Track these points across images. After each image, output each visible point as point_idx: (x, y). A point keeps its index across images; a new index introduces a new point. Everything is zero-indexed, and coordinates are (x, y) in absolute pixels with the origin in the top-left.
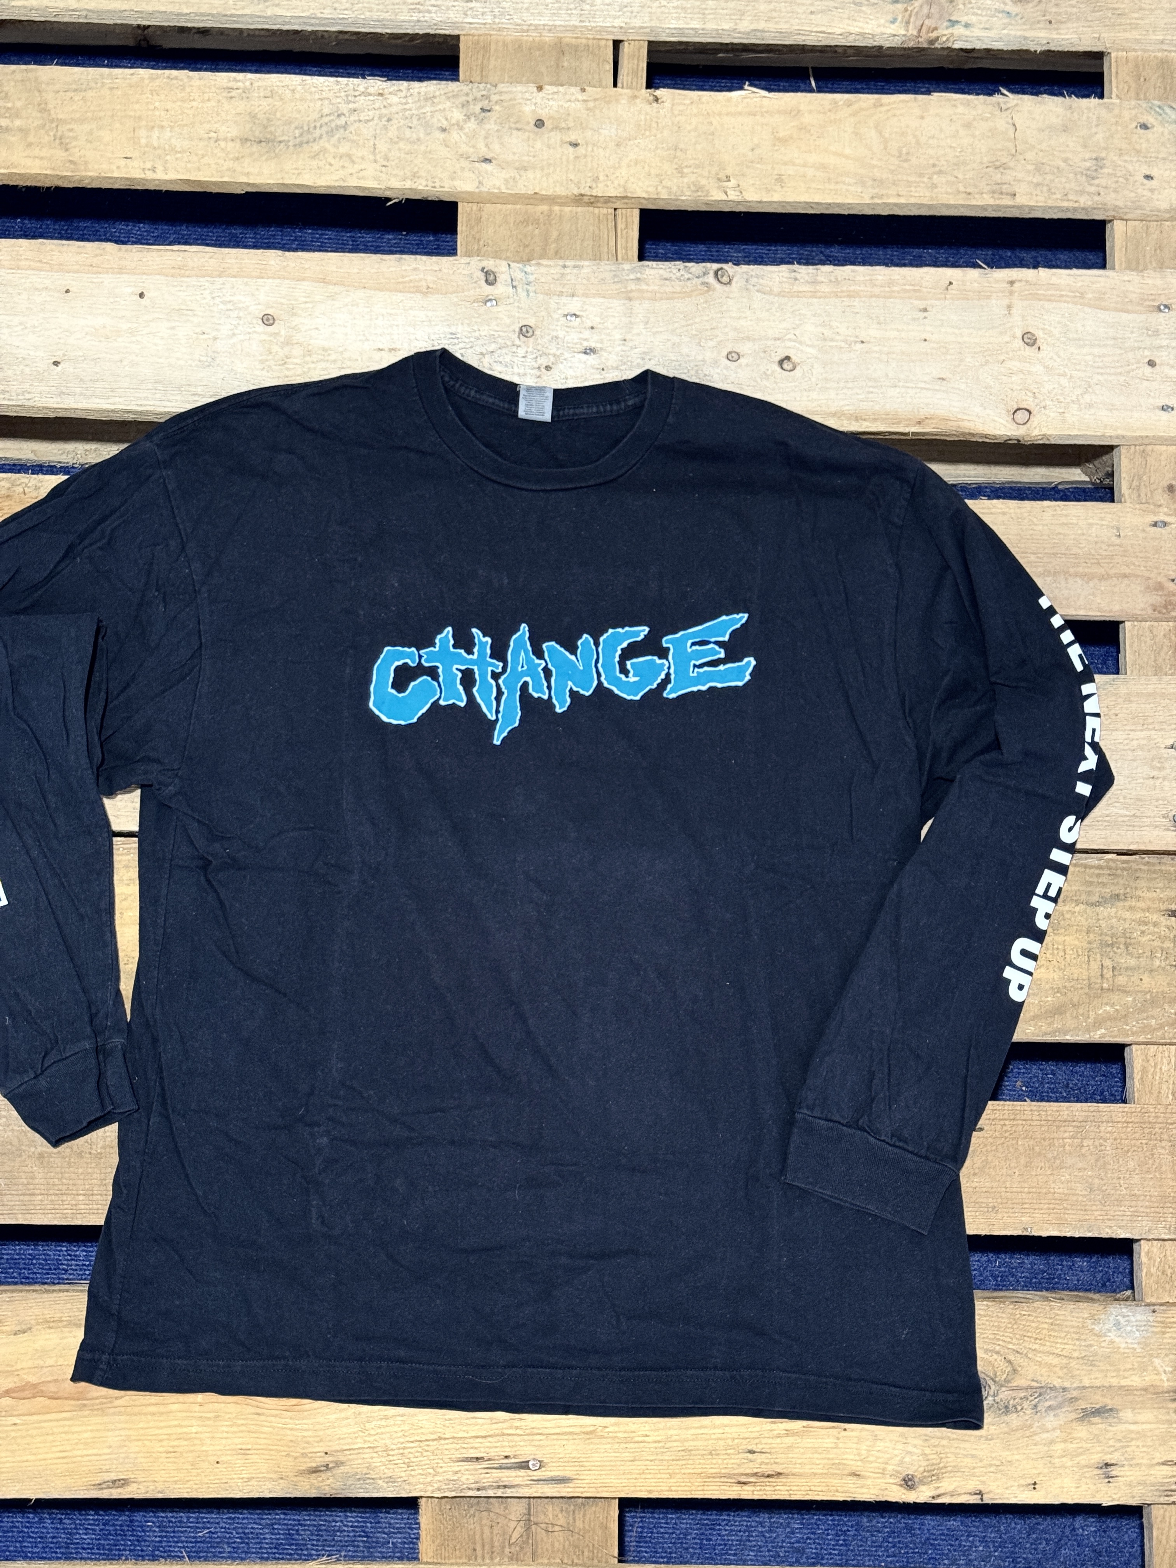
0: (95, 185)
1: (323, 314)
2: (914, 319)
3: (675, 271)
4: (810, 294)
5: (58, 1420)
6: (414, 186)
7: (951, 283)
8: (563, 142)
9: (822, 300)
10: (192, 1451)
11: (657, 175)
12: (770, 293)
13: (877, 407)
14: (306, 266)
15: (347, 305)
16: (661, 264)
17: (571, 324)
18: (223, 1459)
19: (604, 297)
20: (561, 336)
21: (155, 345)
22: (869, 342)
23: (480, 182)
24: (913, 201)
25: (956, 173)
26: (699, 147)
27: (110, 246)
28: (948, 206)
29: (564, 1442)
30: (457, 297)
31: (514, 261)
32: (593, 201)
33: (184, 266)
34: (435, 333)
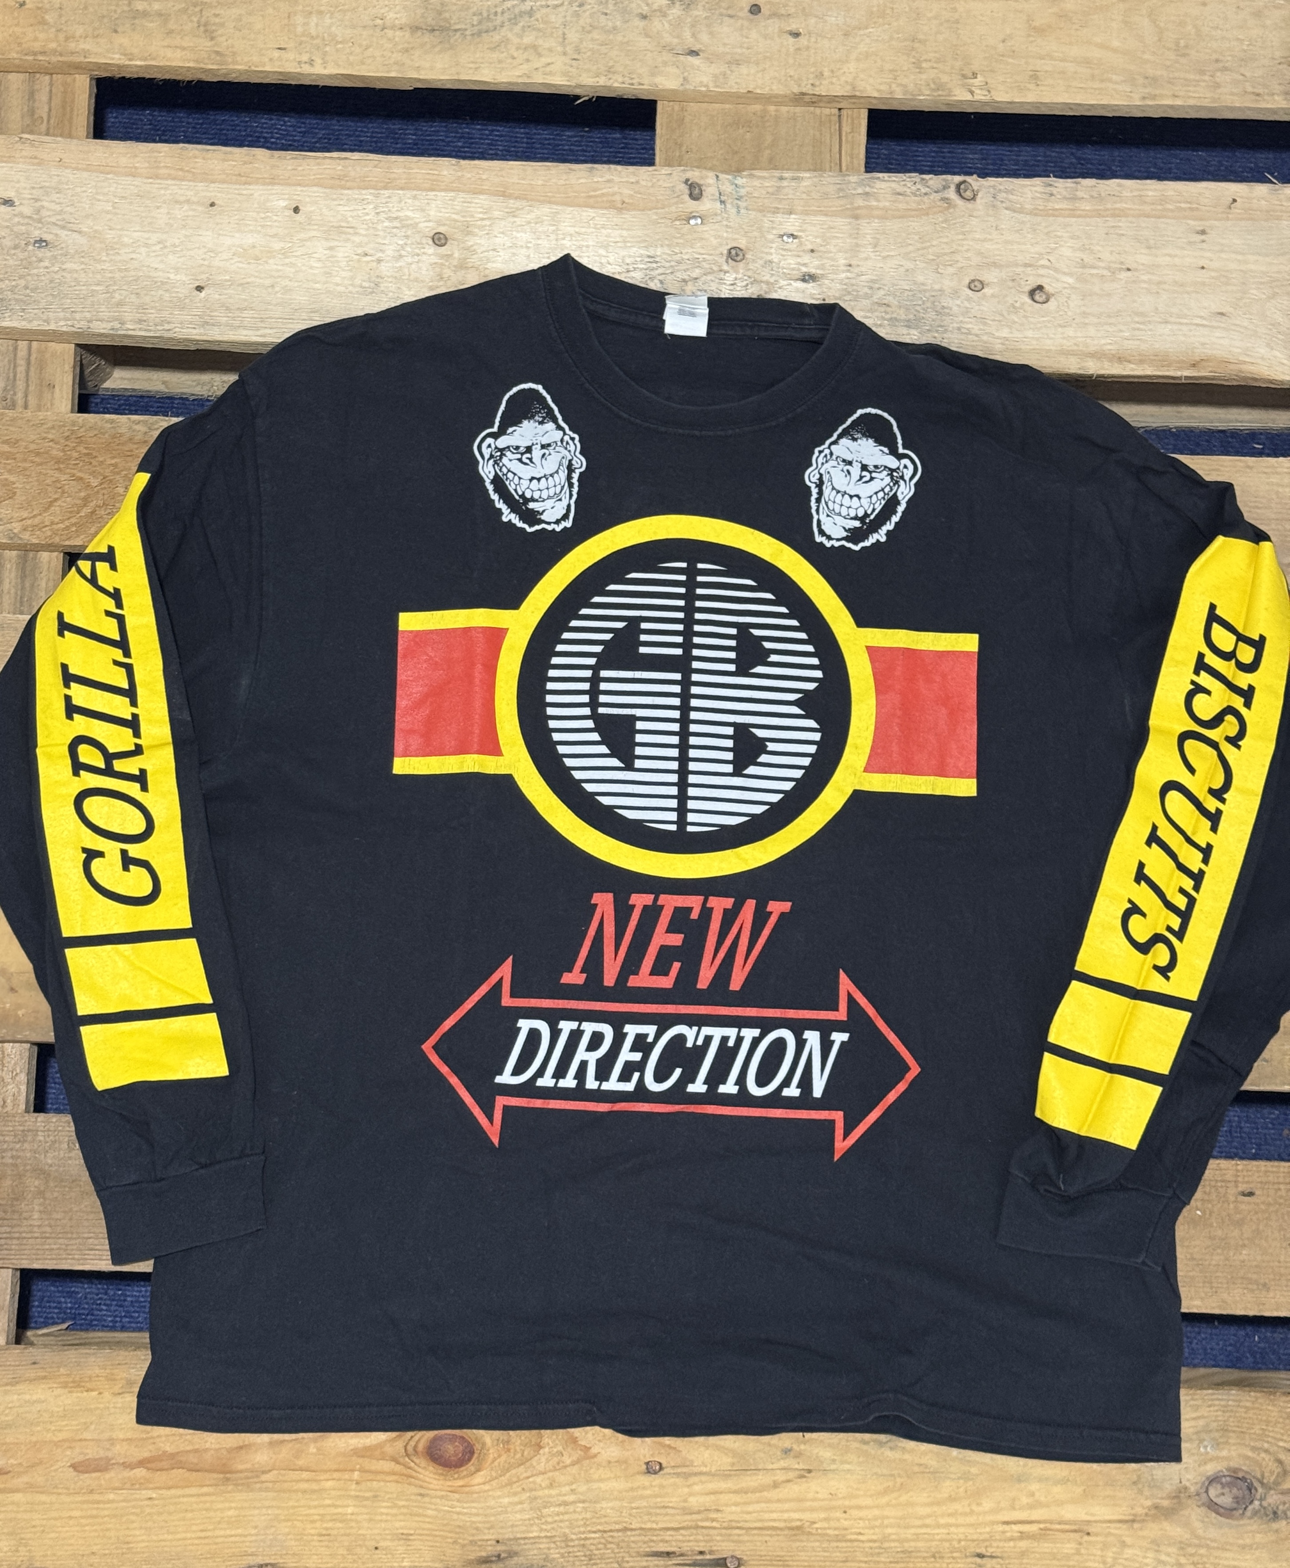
0: (243, 79)
1: (503, 233)
2: (1190, 243)
3: (909, 185)
4: (1067, 212)
5: (198, 1495)
6: (609, 84)
7: (1235, 201)
8: (782, 32)
9: (1081, 220)
10: (348, 1535)
11: (891, 71)
12: (1021, 211)
13: (1144, 346)
14: (484, 177)
15: (529, 223)
16: (894, 177)
17: (787, 246)
18: (382, 1544)
19: (826, 215)
20: (776, 260)
21: (312, 268)
22: (1136, 270)
23: (685, 79)
24: (1191, 102)
25: (1242, 70)
26: (940, 38)
27: (260, 153)
28: (1232, 109)
29: (767, 1538)
30: (656, 213)
31: (722, 172)
32: (815, 100)
33: (345, 176)
34: (630, 256)
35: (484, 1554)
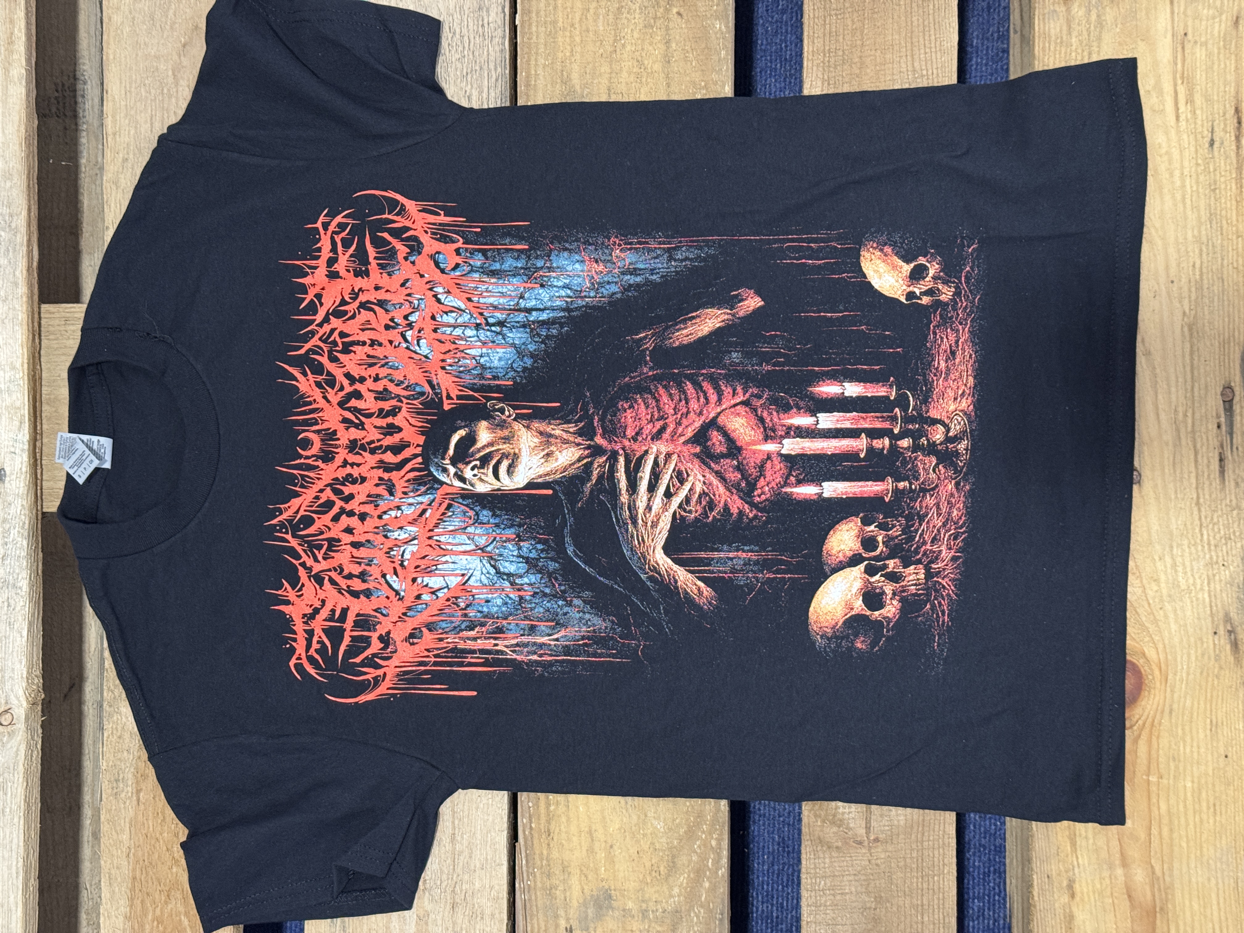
10: (1214, 785)
18: (1222, 751)
29: (1202, 359)
35: (1228, 647)
